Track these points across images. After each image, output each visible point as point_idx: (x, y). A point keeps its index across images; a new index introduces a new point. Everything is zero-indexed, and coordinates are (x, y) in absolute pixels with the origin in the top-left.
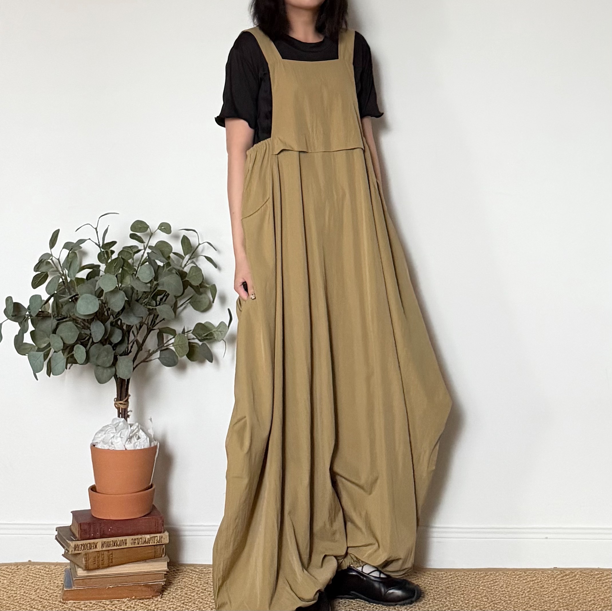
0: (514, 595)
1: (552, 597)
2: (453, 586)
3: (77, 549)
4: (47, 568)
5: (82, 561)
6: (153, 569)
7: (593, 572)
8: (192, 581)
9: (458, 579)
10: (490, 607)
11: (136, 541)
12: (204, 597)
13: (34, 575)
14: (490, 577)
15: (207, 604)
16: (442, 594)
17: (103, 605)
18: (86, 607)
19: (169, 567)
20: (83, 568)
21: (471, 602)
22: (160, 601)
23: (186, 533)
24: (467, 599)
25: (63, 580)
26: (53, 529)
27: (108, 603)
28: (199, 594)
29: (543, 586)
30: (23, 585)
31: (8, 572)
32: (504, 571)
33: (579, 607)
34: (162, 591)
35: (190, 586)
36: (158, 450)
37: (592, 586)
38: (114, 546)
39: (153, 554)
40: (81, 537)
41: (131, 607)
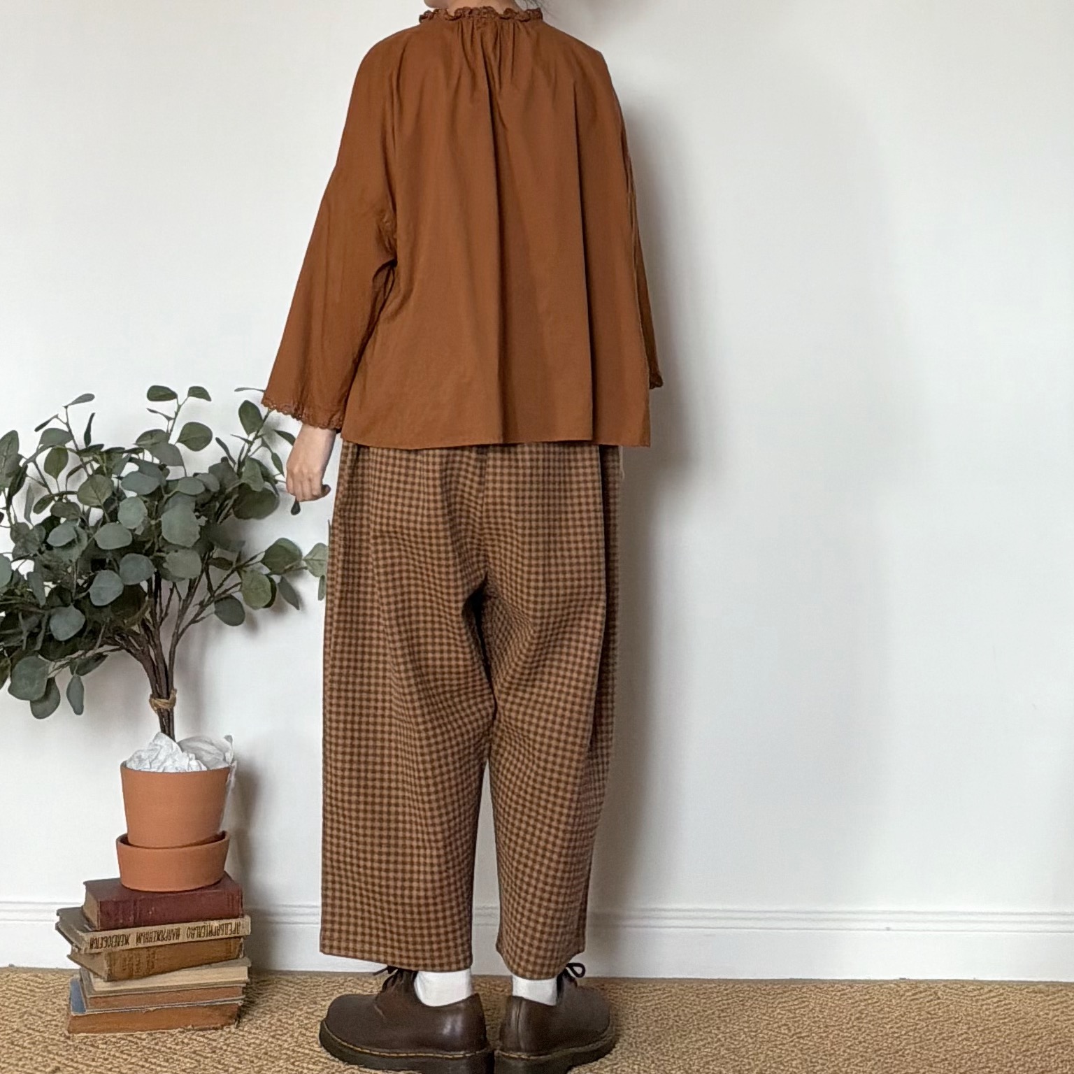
0: (833, 1023)
1: (898, 1028)
2: (729, 1008)
3: (94, 946)
4: (39, 977)
5: (103, 966)
6: (222, 978)
7: (963, 987)
8: (289, 999)
9: (738, 997)
10: (792, 1044)
11: (196, 932)
13: (18, 990)
14: (792, 993)
16: (711, 1022)
17: (135, 1040)
18: (106, 1043)
19: (251, 976)
20: (103, 978)
21: (760, 1036)
22: (234, 1034)
23: (284, 919)
24: (755, 1030)
26: (50, 911)
27: (144, 1037)
29: (882, 1009)
32: (816, 984)
34: (239, 1015)
35: (286, 1008)
36: (233, 777)
37: (964, 1009)
38: (158, 939)
39: (223, 954)
40: (102, 925)
41: (183, 1042)
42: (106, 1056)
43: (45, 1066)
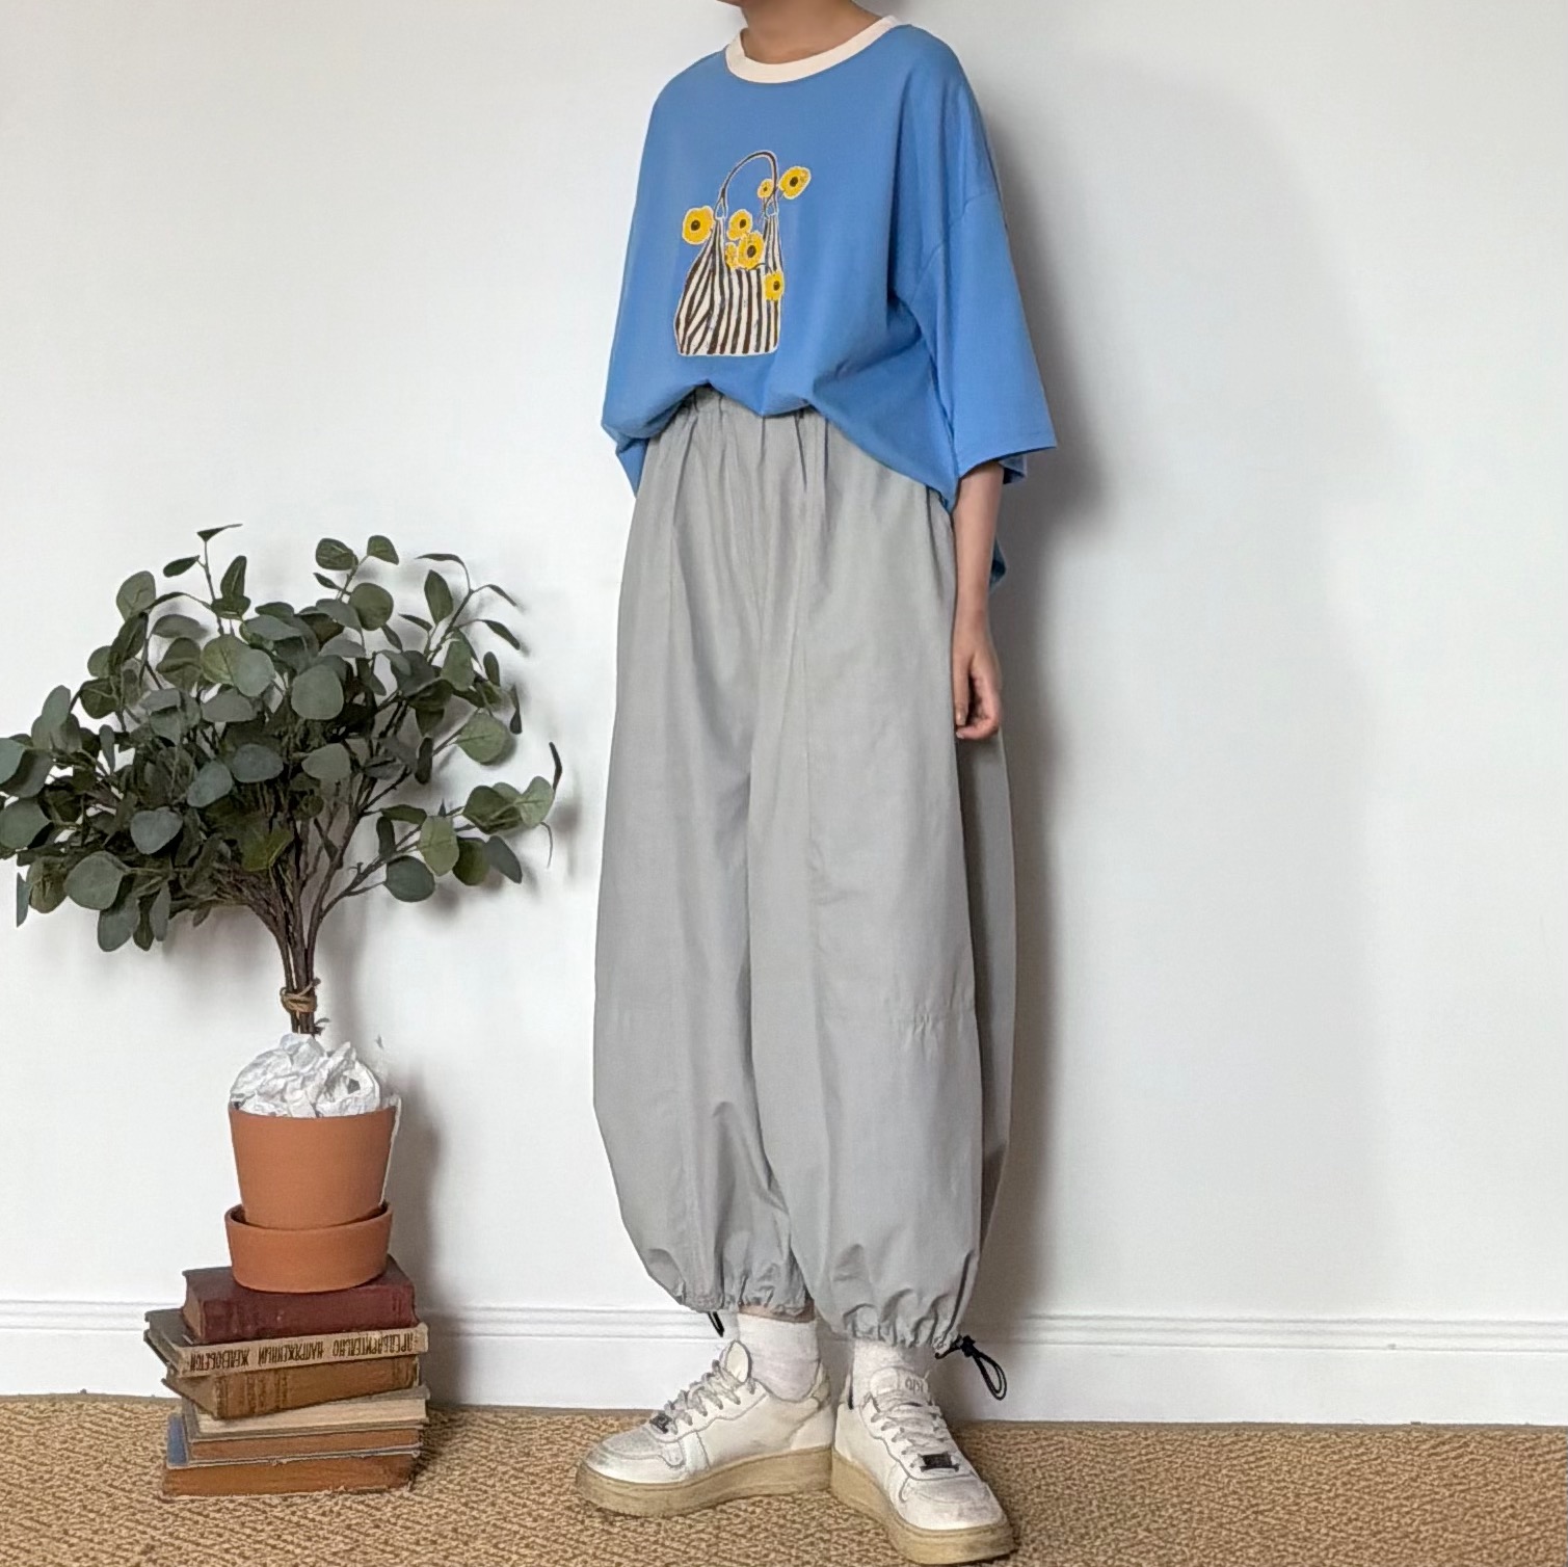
0: (1307, 1490)
1: (1407, 1499)
2: (1149, 1467)
3: (197, 1366)
4: (126, 1410)
5: (210, 1395)
6: (386, 1416)
7: (1509, 1435)
8: (487, 1449)
9: (1163, 1449)
10: (1246, 1522)
11: (347, 1348)
12: (517, 1488)
13: (95, 1428)
14: (1246, 1446)
15: (524, 1506)
16: (1121, 1488)
17: (261, 1507)
18: (219, 1511)
19: (433, 1412)
20: (211, 1414)
21: (1197, 1509)
22: (408, 1499)
23: (475, 1328)
24: (1188, 1500)
25: (166, 1443)
26: (134, 1316)
27: (275, 1500)
28: (507, 1482)
29: (1383, 1470)
30: (67, 1454)
31: (30, 1417)
32: (1283, 1430)
33: (1474, 1526)
34: (412, 1472)
35: (484, 1461)
36: (397, 1118)
37: (1509, 1469)
38: (291, 1357)
39: (390, 1380)
40: (207, 1335)
41: (331, 1511)
42: (222, 1531)
43: (130, 1544)
